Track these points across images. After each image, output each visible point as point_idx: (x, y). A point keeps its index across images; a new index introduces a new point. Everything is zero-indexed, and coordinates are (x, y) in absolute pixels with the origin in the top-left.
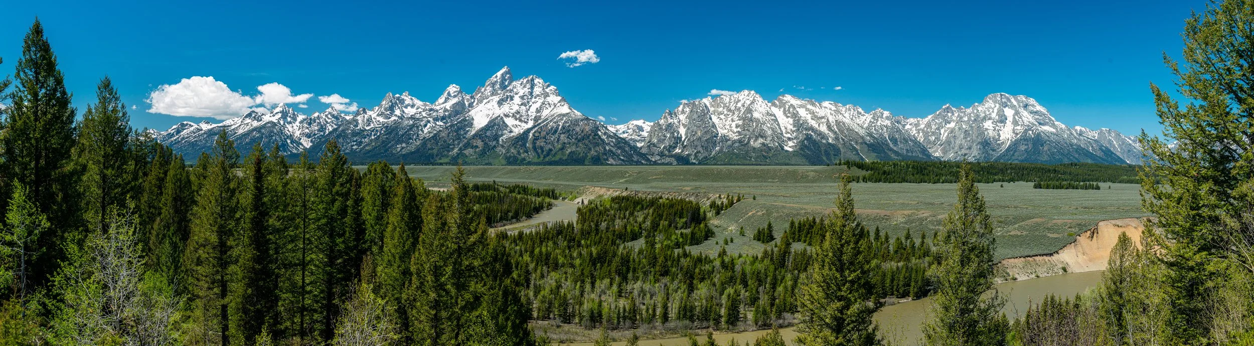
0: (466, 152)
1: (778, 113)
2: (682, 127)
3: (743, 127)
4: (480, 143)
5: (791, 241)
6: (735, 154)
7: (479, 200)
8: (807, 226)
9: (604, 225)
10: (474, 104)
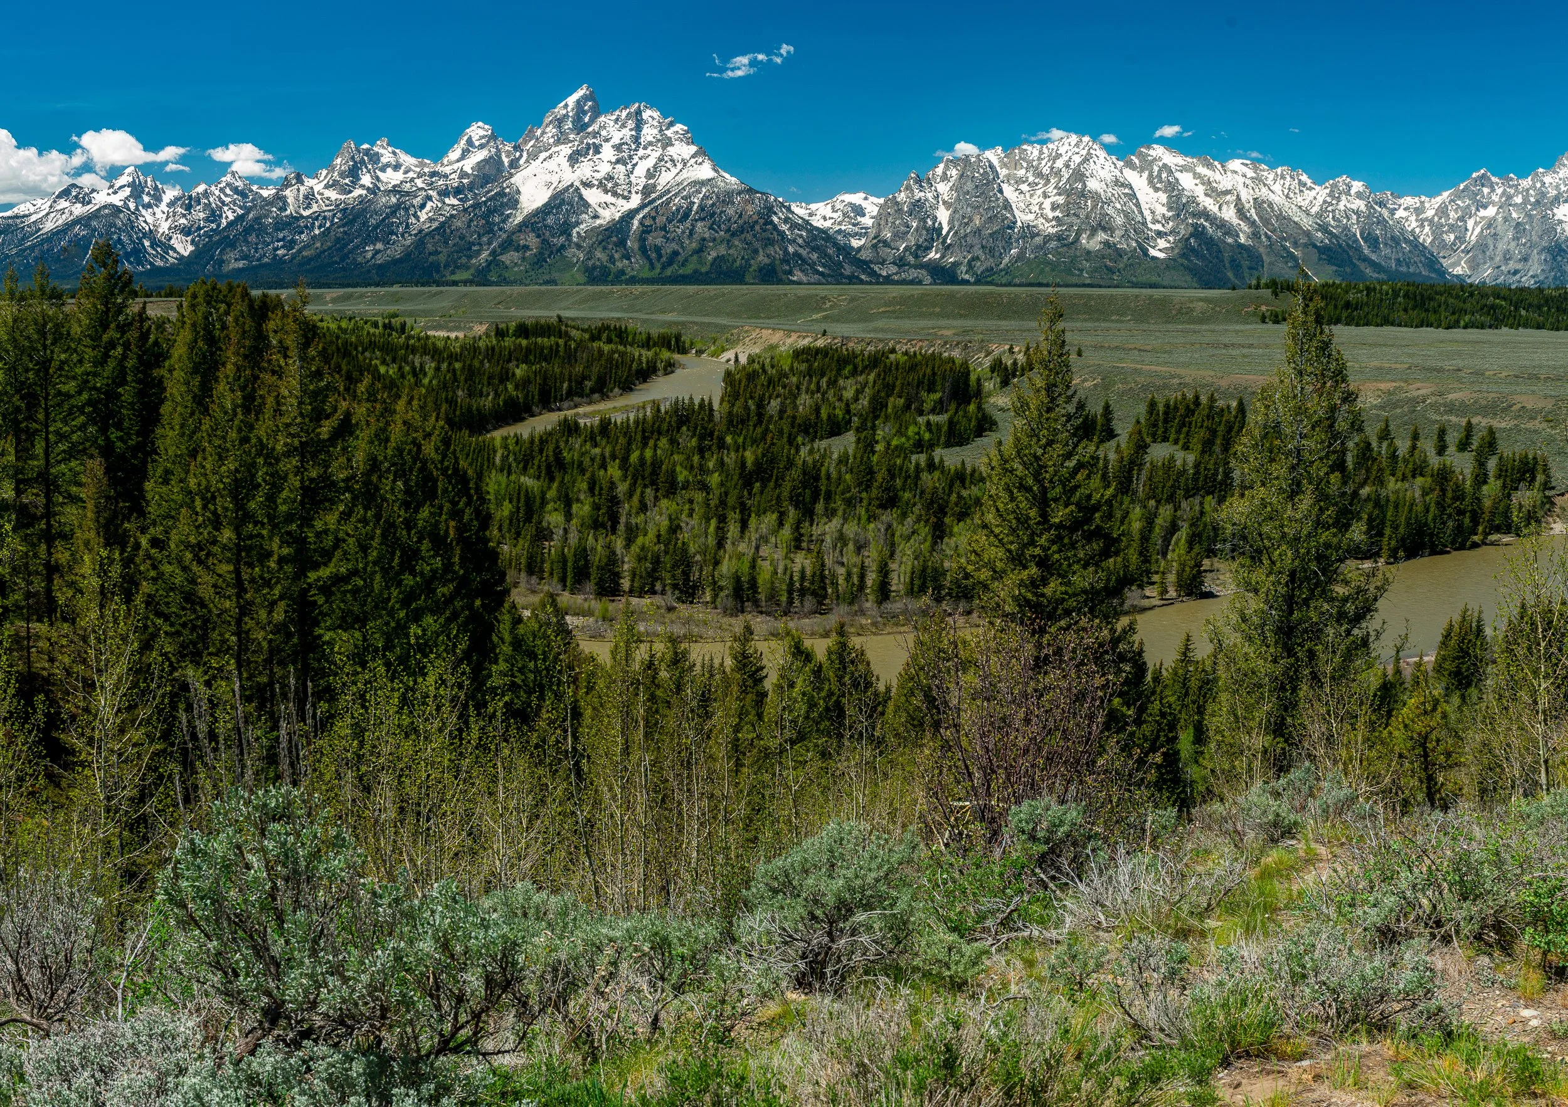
0: (507, 258)
1: (1138, 181)
2: (942, 207)
3: (1066, 208)
4: (532, 240)
5: (1148, 440)
6: (1049, 263)
7: (527, 356)
8: (1182, 411)
9: (774, 405)
10: (522, 162)
